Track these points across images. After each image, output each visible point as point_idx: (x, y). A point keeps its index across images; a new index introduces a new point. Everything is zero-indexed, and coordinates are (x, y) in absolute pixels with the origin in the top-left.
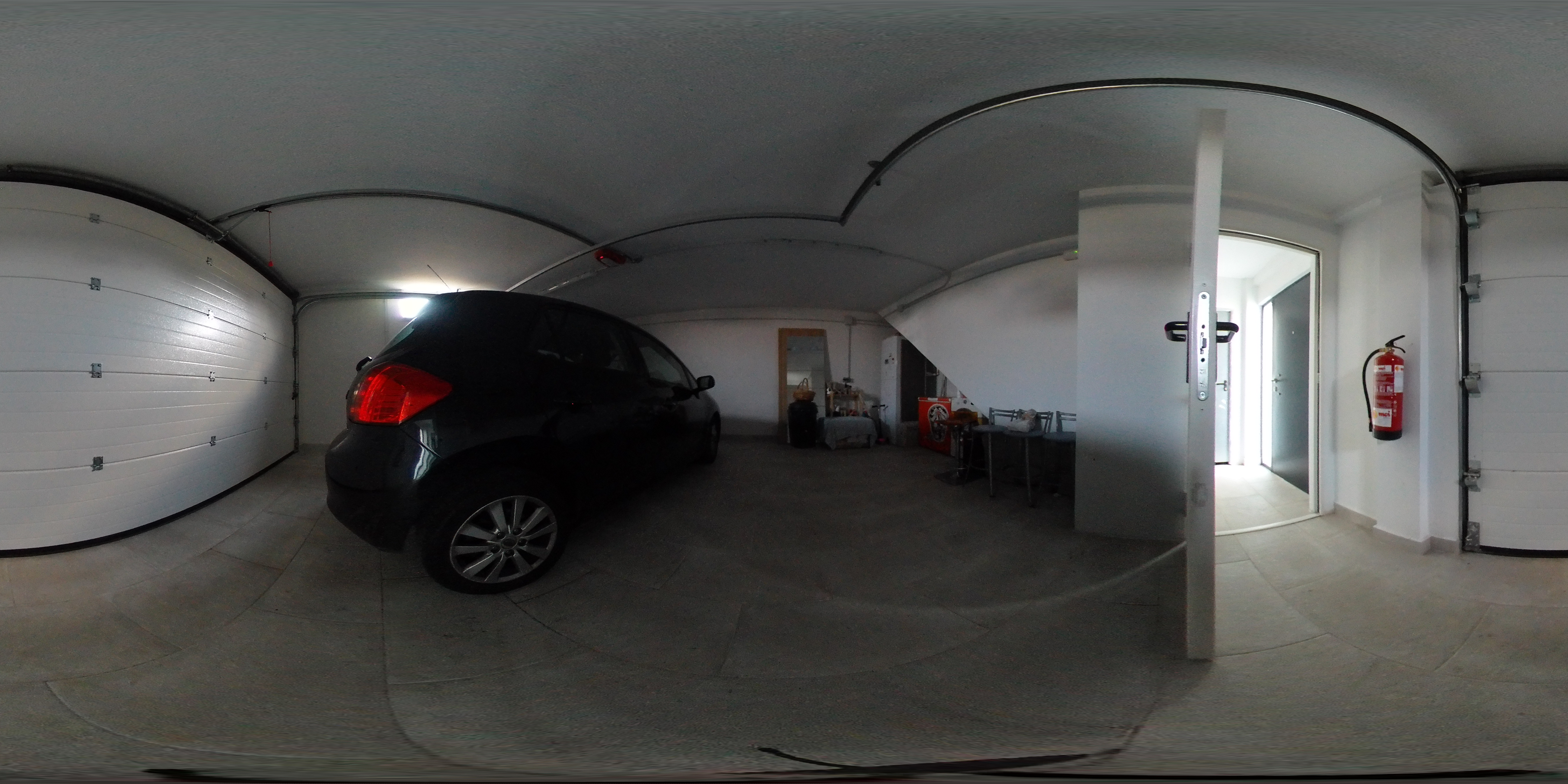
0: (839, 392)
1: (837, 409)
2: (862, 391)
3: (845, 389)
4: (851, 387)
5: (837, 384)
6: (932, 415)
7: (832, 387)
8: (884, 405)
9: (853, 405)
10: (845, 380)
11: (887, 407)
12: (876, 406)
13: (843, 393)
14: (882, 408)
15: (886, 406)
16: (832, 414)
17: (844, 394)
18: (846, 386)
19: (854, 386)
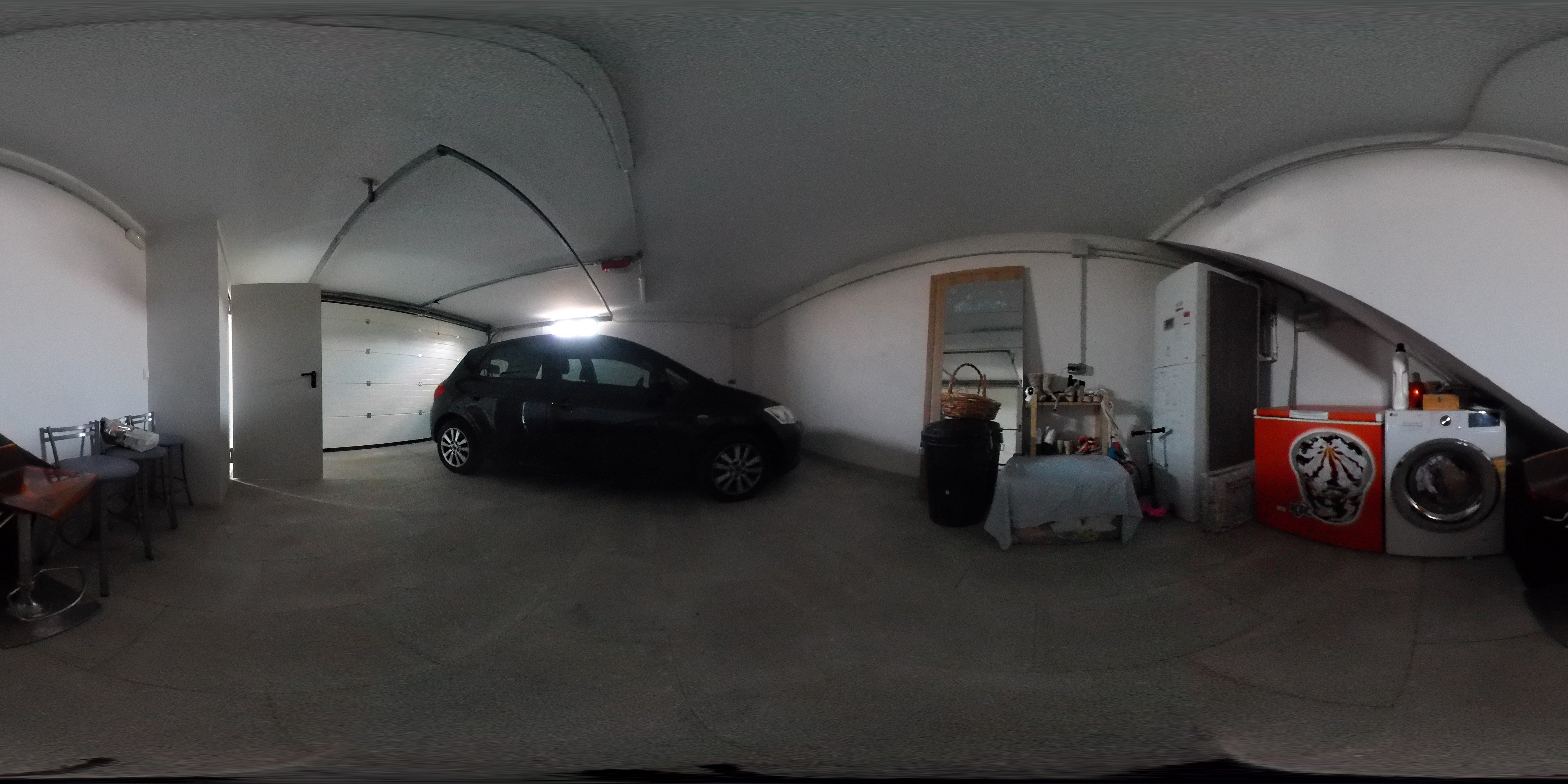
0: (1054, 397)
1: (1049, 439)
2: (1111, 393)
3: (1069, 391)
4: (1082, 383)
5: (1053, 379)
6: (1306, 456)
7: (1040, 386)
8: (1163, 430)
9: (1091, 427)
10: (1071, 368)
11: (1171, 432)
12: (1142, 433)
13: (1063, 399)
14: (1157, 435)
15: (1167, 430)
16: (1033, 449)
17: (1066, 401)
18: (1071, 382)
19: (1092, 384)
